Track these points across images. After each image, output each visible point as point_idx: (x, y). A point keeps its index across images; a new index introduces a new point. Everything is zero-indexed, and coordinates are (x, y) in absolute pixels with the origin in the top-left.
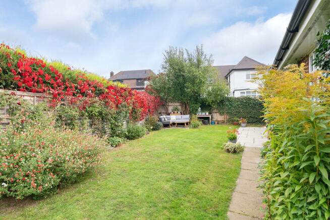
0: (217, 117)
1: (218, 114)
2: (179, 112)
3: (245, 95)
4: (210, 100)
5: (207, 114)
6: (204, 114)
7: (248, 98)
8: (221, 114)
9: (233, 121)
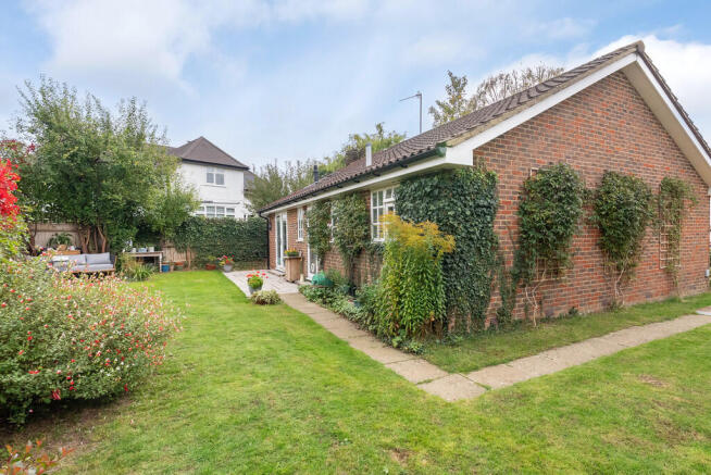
0: (171, 255)
1: (173, 250)
2: (73, 248)
3: (226, 214)
4: (161, 222)
5: (152, 249)
6: (143, 250)
7: (231, 220)
8: (179, 250)
9: (205, 263)
